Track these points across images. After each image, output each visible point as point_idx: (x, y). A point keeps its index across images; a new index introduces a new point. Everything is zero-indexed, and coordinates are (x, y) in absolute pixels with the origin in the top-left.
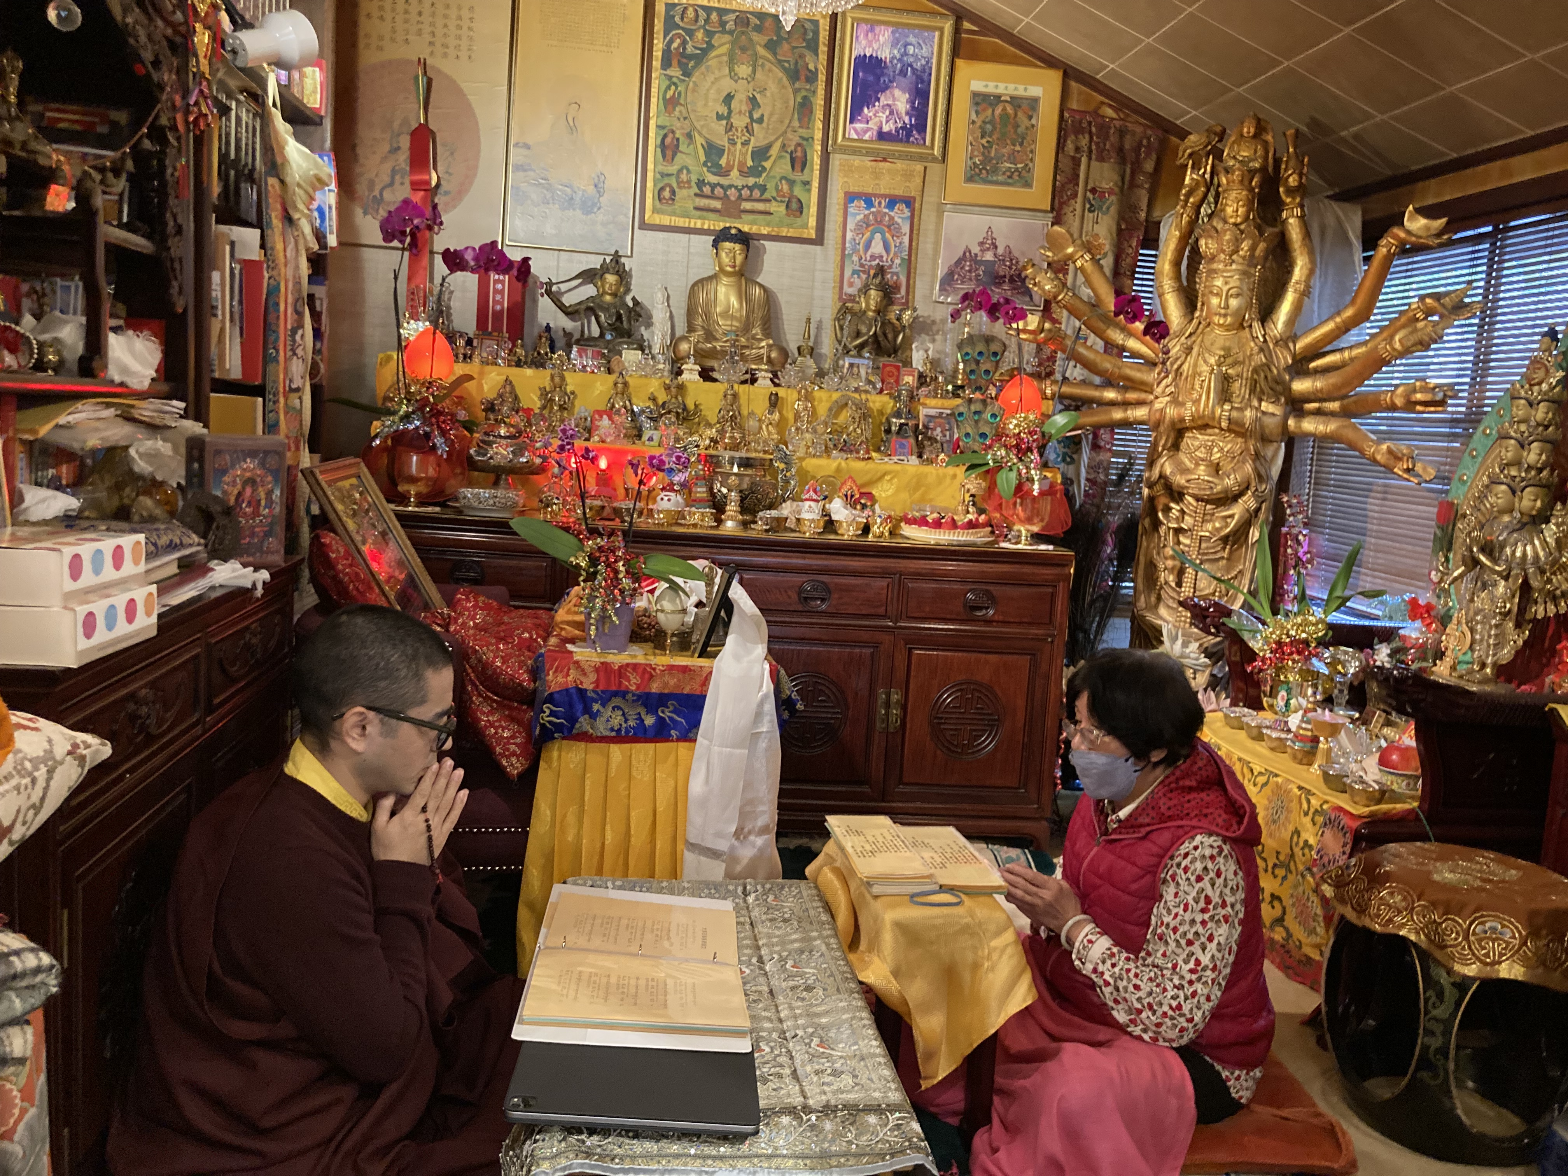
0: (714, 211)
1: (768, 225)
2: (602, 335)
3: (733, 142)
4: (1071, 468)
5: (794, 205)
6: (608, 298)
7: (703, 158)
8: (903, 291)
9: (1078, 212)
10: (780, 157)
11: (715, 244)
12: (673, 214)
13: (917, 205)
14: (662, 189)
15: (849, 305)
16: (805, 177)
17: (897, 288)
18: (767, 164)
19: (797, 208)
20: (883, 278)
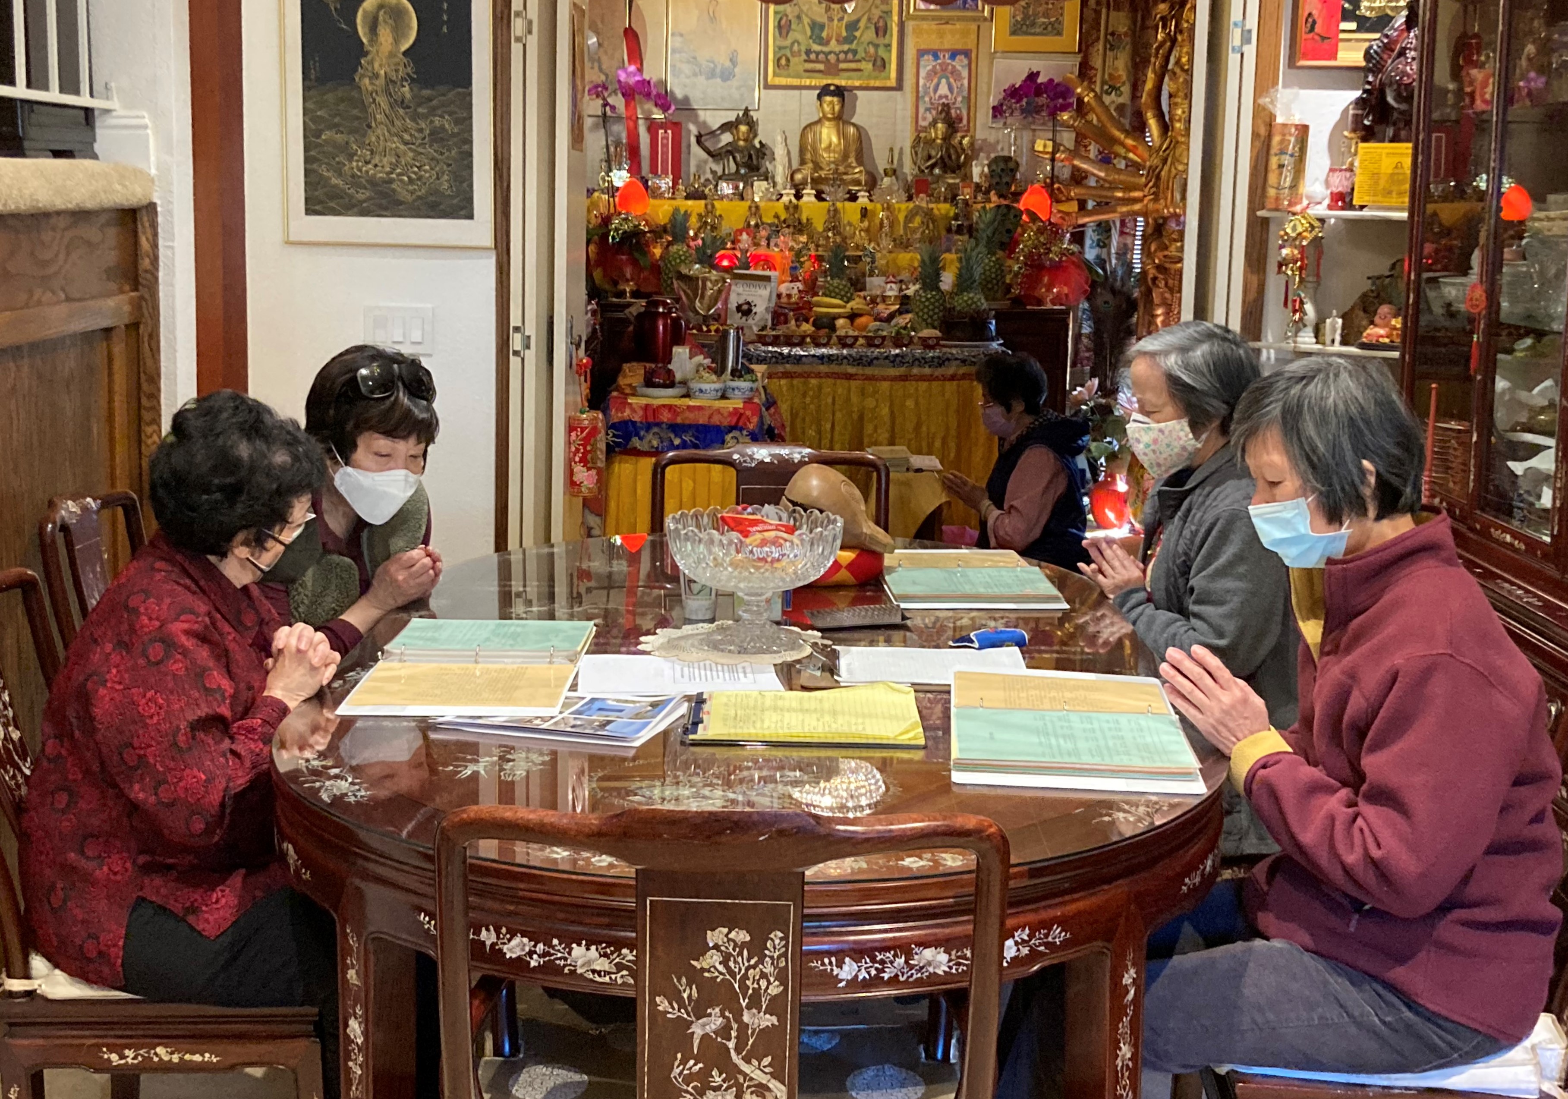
0: (820, 71)
1: (859, 79)
2: (738, 170)
3: (831, 19)
4: (1105, 250)
5: (879, 63)
6: (741, 143)
7: (809, 33)
8: (965, 122)
9: (1101, 51)
10: (867, 28)
11: (819, 97)
12: (789, 76)
13: (973, 56)
14: (779, 60)
15: (922, 135)
16: (886, 41)
17: (961, 120)
18: (857, 34)
19: (881, 65)
20: (948, 113)
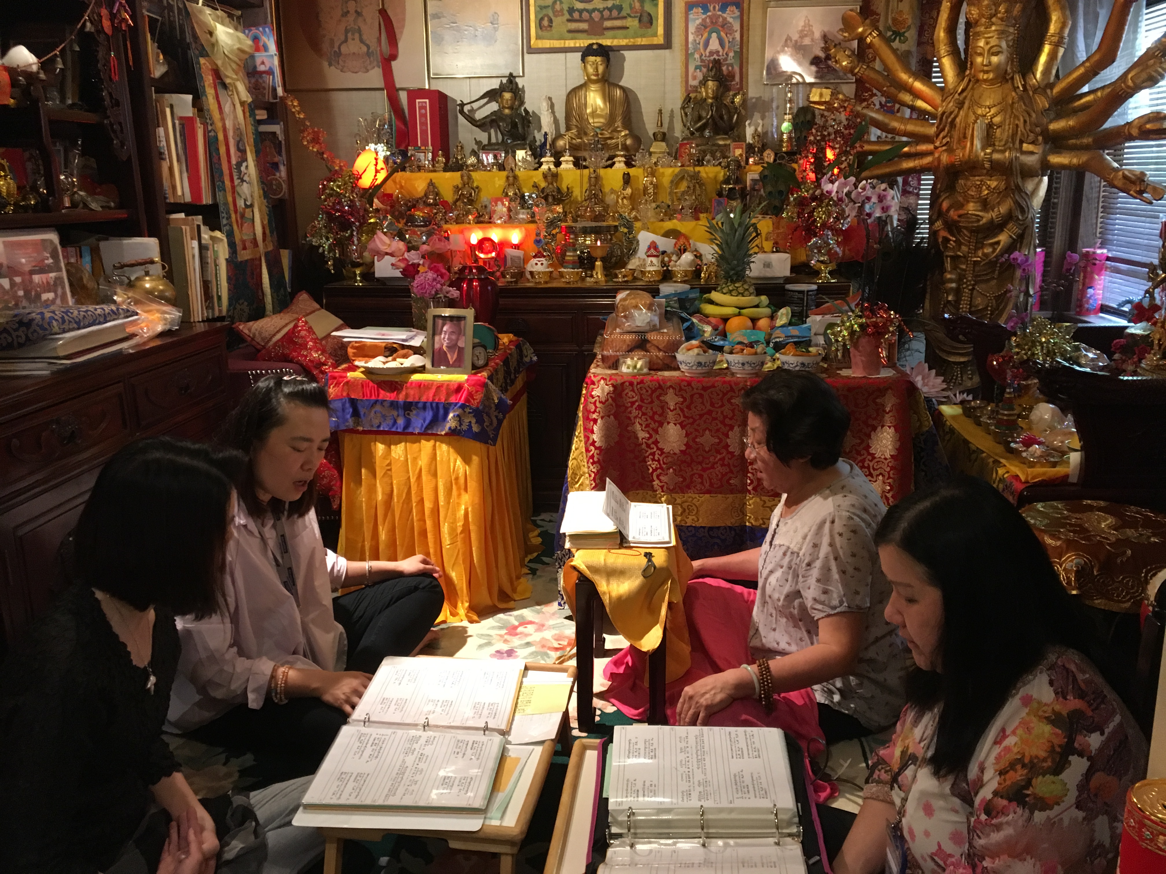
0: (583, 31)
1: (626, 38)
2: (502, 140)
5: (645, 19)
6: (507, 111)
8: (737, 79)
11: (583, 59)
13: (745, 5)
14: (542, 19)
15: (692, 95)
17: (732, 76)
19: (648, 21)
20: (720, 70)
